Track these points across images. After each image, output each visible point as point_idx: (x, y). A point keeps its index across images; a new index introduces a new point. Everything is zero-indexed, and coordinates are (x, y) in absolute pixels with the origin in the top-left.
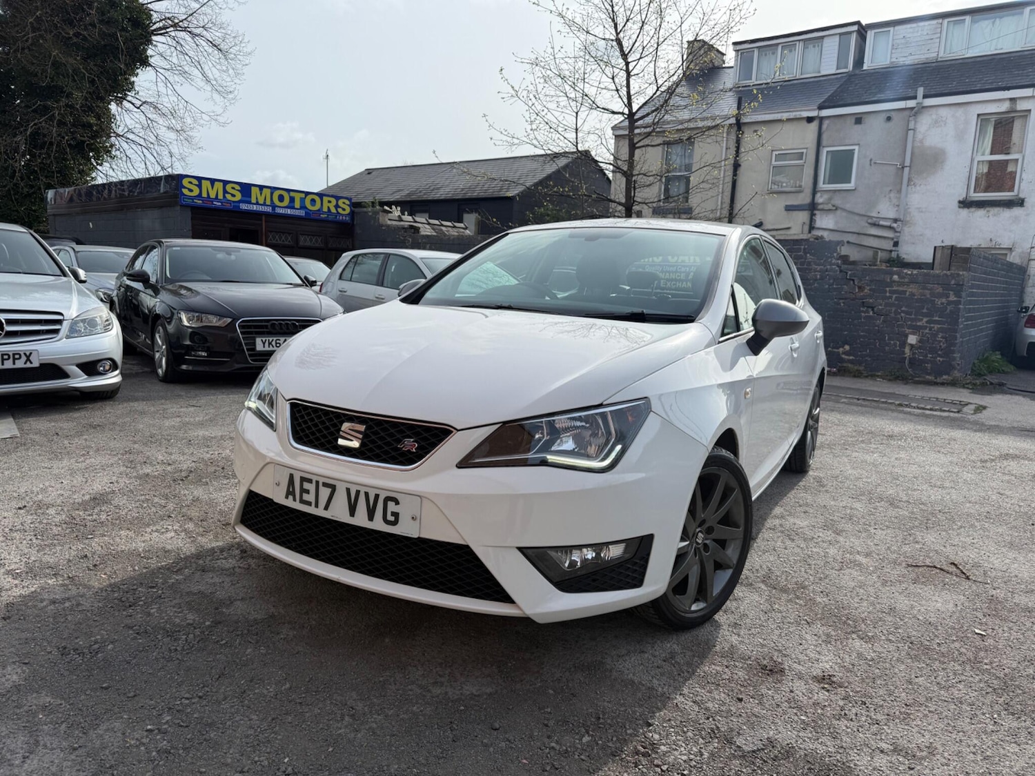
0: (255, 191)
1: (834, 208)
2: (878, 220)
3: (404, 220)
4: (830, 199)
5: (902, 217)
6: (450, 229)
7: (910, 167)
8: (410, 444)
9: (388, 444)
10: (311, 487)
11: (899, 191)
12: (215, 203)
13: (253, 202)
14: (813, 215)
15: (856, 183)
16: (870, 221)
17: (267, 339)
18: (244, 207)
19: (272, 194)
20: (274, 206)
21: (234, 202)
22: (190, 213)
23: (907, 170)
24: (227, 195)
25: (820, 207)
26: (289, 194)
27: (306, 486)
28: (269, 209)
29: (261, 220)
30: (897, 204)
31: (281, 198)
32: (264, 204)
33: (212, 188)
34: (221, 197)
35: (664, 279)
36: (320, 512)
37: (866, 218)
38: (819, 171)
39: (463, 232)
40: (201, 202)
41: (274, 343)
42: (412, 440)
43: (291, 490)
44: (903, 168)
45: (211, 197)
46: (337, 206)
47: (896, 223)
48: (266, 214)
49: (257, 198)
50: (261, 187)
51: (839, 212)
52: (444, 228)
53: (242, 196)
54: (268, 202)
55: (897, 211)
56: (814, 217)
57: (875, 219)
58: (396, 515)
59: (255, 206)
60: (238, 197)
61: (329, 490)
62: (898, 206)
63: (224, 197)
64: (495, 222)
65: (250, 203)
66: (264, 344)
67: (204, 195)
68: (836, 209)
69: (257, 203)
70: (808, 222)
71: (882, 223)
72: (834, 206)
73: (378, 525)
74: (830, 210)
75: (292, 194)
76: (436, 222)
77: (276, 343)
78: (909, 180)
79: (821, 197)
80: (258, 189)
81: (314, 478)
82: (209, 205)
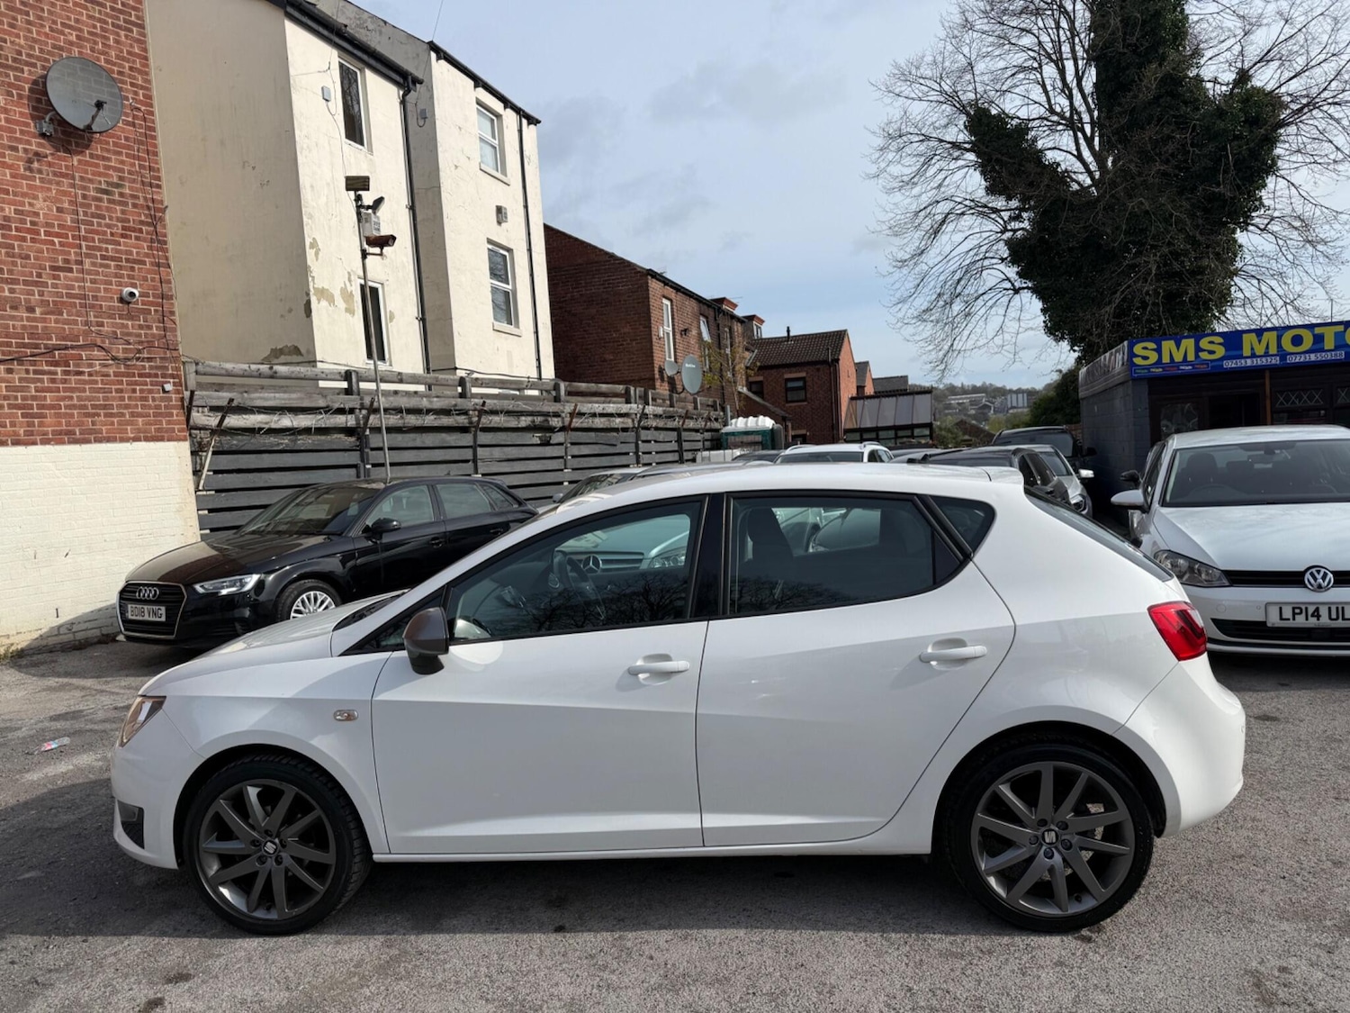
0: (1248, 340)
12: (1181, 367)
13: (1245, 355)
18: (1229, 364)
19: (1279, 338)
20: (1283, 354)
21: (1212, 361)
22: (1147, 386)
24: (1200, 354)
26: (1313, 332)
28: (1276, 361)
29: (1264, 378)
31: (1297, 340)
32: (1266, 354)
33: (1178, 349)
34: (1191, 357)
40: (1161, 370)
45: (1176, 361)
48: (1273, 369)
49: (1252, 349)
50: (1259, 332)
53: (1226, 350)
54: (1273, 350)
59: (1249, 360)
60: (1220, 351)
63: (1197, 356)
65: (1241, 357)
67: (1166, 359)
69: (1253, 356)
75: (1317, 331)
80: (1253, 335)
82: (1174, 372)
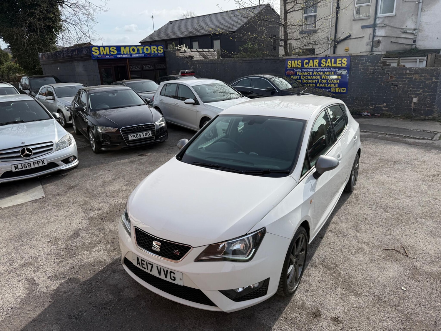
0: (122, 48)
1: (385, 26)
2: (406, 30)
3: (187, 51)
4: (383, 21)
5: (418, 28)
6: (207, 52)
7: (422, 2)
8: (177, 252)
9: (170, 251)
10: (145, 263)
11: (417, 15)
12: (106, 56)
14: (374, 30)
15: (395, 13)
16: (402, 31)
17: (133, 135)
18: (119, 56)
19: (129, 49)
20: (131, 54)
21: (114, 55)
22: (97, 62)
23: (421, 4)
24: (111, 52)
25: (378, 25)
26: (137, 48)
27: (143, 262)
28: (129, 56)
29: (127, 61)
30: (416, 21)
31: (134, 50)
32: (127, 54)
33: (105, 50)
34: (108, 53)
35: (302, 75)
36: (149, 272)
37: (400, 30)
38: (378, 8)
39: (213, 53)
40: (101, 57)
41: (136, 136)
42: (178, 251)
43: (138, 262)
44: (419, 3)
45: (105, 54)
46: (157, 50)
47: (415, 31)
48: (129, 58)
49: (124, 52)
50: (125, 47)
51: (387, 28)
52: (204, 53)
53: (117, 52)
54: (128, 53)
55: (415, 25)
56: (375, 31)
57: (404, 30)
58: (174, 277)
59: (123, 55)
60: (116, 52)
61: (151, 266)
62: (416, 22)
63: (110, 53)
64: (226, 52)
65: (121, 54)
66: (132, 137)
67: (102, 54)
68: (386, 26)
69: (124, 54)
70: (372, 34)
71: (408, 31)
72: (385, 25)
73: (168, 279)
74: (383, 27)
75: (138, 47)
76: (201, 50)
77: (137, 136)
78: (422, 9)
79: (379, 20)
80: (123, 47)
81: (146, 261)
82: (104, 58)
